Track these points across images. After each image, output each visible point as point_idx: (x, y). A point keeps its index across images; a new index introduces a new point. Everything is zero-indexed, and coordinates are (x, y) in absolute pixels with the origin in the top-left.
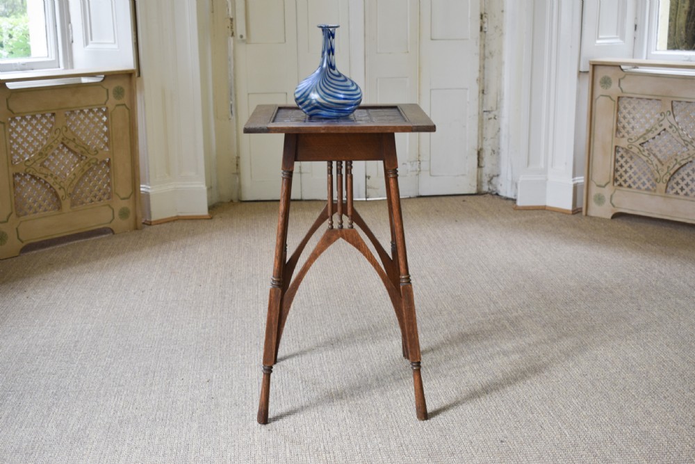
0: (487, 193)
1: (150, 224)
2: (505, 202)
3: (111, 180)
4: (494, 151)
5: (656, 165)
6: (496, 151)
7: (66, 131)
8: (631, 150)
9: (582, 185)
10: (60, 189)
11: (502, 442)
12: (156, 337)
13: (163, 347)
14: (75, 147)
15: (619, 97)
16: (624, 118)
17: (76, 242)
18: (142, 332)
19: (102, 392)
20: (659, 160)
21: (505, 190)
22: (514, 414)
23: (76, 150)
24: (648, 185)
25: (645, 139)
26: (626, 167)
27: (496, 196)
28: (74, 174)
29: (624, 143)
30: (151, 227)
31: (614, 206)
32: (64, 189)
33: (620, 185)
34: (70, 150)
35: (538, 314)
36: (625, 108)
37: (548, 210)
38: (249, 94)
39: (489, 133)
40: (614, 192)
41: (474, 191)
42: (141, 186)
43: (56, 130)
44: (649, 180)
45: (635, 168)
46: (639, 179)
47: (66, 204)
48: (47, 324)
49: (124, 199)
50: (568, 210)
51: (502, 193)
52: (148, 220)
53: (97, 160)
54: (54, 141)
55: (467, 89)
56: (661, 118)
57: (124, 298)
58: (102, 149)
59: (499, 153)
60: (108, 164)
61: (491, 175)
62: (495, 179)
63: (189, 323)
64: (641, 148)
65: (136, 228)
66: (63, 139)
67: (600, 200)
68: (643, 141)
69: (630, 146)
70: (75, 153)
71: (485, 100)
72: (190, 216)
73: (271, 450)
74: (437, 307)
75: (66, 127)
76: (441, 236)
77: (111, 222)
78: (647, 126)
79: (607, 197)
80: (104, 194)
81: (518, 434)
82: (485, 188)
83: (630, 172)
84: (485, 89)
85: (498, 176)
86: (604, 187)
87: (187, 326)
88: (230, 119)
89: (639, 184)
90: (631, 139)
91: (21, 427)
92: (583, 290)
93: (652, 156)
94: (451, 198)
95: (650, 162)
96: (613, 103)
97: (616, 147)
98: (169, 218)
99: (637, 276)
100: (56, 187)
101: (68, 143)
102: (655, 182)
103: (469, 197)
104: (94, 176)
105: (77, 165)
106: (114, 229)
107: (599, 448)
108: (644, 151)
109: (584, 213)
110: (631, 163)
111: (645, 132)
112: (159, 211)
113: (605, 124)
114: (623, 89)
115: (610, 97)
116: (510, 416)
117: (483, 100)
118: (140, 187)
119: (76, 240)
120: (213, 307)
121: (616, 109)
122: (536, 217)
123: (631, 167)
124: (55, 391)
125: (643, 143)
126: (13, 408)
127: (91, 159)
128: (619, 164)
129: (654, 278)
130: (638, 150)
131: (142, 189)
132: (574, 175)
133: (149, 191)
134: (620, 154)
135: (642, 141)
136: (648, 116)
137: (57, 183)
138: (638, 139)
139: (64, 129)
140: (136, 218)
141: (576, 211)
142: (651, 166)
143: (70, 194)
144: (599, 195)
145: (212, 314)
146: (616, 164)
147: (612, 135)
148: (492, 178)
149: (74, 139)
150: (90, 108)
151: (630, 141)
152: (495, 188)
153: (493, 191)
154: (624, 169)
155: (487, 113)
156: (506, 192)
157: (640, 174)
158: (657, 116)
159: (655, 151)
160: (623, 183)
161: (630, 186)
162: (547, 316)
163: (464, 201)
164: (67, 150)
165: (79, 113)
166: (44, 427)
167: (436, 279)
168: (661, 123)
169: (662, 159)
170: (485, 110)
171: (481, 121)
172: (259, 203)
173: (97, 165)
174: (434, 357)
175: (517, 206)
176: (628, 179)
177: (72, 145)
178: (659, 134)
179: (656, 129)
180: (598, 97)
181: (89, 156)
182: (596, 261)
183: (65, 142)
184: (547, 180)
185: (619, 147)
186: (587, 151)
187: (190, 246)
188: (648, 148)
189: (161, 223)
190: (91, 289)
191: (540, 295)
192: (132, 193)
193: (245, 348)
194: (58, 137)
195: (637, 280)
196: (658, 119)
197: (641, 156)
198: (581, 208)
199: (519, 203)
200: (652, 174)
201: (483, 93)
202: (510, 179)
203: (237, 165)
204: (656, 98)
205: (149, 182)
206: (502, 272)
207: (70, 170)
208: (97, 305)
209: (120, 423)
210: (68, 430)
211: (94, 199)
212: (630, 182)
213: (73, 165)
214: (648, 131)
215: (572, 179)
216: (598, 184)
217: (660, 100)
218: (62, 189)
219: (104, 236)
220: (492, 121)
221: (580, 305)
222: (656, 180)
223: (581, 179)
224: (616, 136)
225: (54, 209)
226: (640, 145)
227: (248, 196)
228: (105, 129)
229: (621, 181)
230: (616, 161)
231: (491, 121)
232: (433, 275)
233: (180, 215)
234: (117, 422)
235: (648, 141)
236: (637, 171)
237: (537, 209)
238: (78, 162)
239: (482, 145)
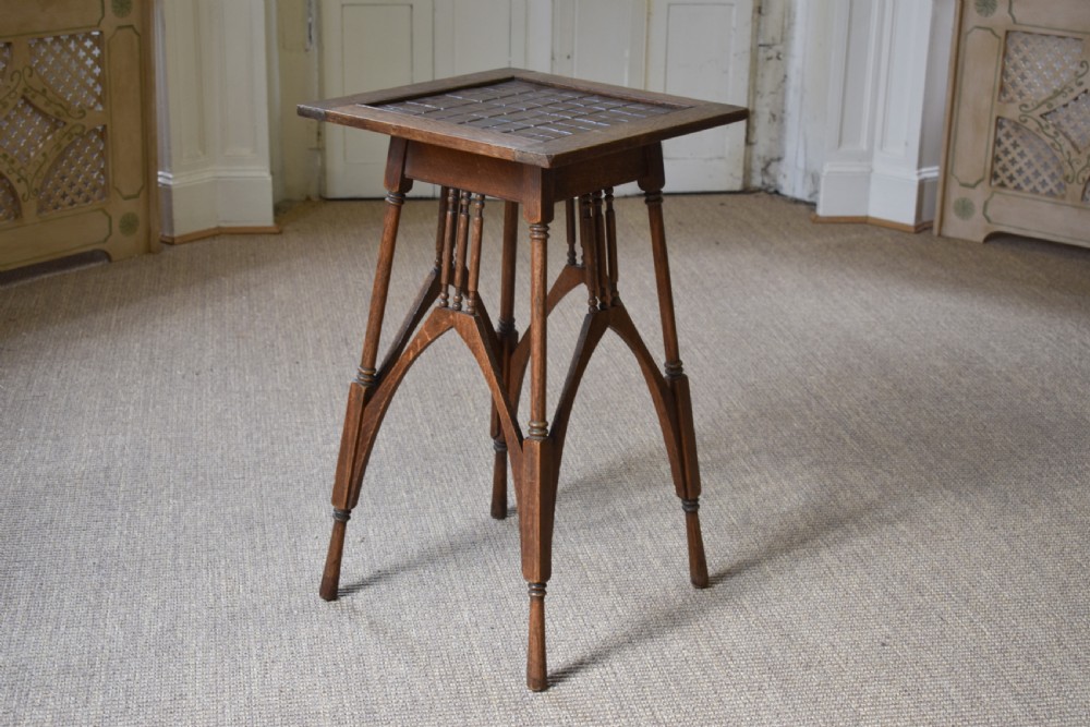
0: (759, 190)
1: (171, 242)
2: (794, 207)
3: (106, 164)
4: (774, 116)
5: (1069, 153)
6: (778, 116)
7: (31, 76)
8: (1026, 125)
9: (934, 182)
10: (19, 181)
11: (883, 645)
12: (246, 460)
13: (264, 478)
14: (47, 105)
15: (1007, 32)
16: (1015, 67)
17: (45, 276)
18: (219, 451)
19: (181, 561)
20: (1073, 144)
21: (793, 184)
22: (893, 596)
23: (47, 110)
24: (1051, 185)
25: (1050, 106)
26: (1014, 153)
27: (775, 195)
28: (44, 155)
29: (1013, 112)
30: (175, 248)
31: (989, 220)
32: (26, 181)
33: (1002, 185)
34: (37, 110)
35: (894, 418)
36: (1017, 50)
37: (871, 224)
38: (343, 6)
39: (768, 83)
40: (992, 195)
41: (737, 186)
42: (160, 173)
43: (14, 72)
44: (1053, 176)
45: (1030, 156)
46: (1037, 174)
47: (30, 208)
48: (42, 436)
49: (127, 198)
50: (908, 226)
51: (787, 190)
52: (167, 234)
53: (84, 127)
54: (9, 95)
55: (732, 5)
56: (1082, 71)
57: (167, 387)
58: (91, 108)
59: (782, 120)
60: (103, 135)
61: (768, 159)
62: (774, 165)
63: (298, 434)
64: (1043, 123)
65: (149, 250)
66: (25, 90)
67: (965, 209)
68: (1047, 110)
69: (1023, 118)
70: (45, 116)
71: (762, 27)
72: (241, 228)
73: (505, 663)
74: (720, 404)
75: (31, 69)
76: (697, 272)
77: (106, 240)
78: (1055, 85)
79: (978, 203)
80: (94, 190)
81: (906, 630)
82: (757, 181)
83: (1021, 163)
84: (764, 6)
85: (779, 159)
86: (974, 186)
87: (296, 439)
88: (307, 50)
89: (1036, 183)
90: (1026, 106)
91: (57, 628)
92: (960, 374)
93: (1061, 137)
94: (699, 198)
95: (1057, 147)
96: (997, 40)
97: (998, 118)
98: (204, 231)
99: (1047, 349)
100: (13, 178)
101: (33, 97)
102: (1063, 181)
103: (730, 197)
104: (77, 156)
105: (49, 138)
106: (110, 253)
107: (1042, 656)
108: (1047, 127)
109: (935, 231)
110: (1023, 147)
111: (1051, 94)
112: (187, 218)
113: (981, 77)
114: (1017, 19)
115: (993, 33)
116: (886, 599)
117: (759, 24)
118: (157, 176)
119: (45, 272)
120: (331, 404)
121: (1002, 52)
122: (854, 236)
123: (1022, 154)
124: (97, 561)
125: (1047, 114)
126: (32, 593)
127: (74, 127)
128: (1002, 148)
129: (1074, 355)
130: (1037, 126)
131: (160, 180)
132: (920, 165)
133: (171, 183)
134: (1004, 131)
135: (1044, 109)
136: (1057, 66)
137: (14, 171)
138: (1039, 106)
139: (27, 72)
140: (149, 232)
141: (922, 227)
142: (1059, 154)
143: (36, 190)
144: (964, 200)
145: (333, 416)
146: (997, 148)
147: (993, 97)
148: (768, 164)
149: (44, 91)
150: (72, 32)
151: (1024, 108)
152: (775, 180)
153: (770, 187)
154: (1010, 157)
155: (765, 48)
156: (794, 190)
157: (1038, 166)
158: (1074, 67)
159: (1067, 127)
160: (1007, 182)
161: (1018, 188)
162: (909, 423)
163: (722, 204)
164: (31, 110)
165: (53, 43)
166: (98, 626)
167: (707, 353)
168: (1080, 80)
169: (1077, 142)
170: (761, 42)
171: (754, 61)
172: (359, 203)
173: (83, 137)
174: (736, 495)
175: (817, 216)
176: (1015, 175)
177: (39, 101)
178: (1076, 99)
179: (1072, 90)
180: (972, 30)
181: (69, 121)
182: (972, 322)
183: (29, 96)
184: (872, 171)
185: (1003, 118)
186: (947, 123)
187: (256, 286)
188: (1055, 122)
189: (192, 241)
190: (102, 368)
191: (891, 384)
192: (142, 188)
193: (408, 479)
194: (18, 84)
195: (1047, 358)
196: (1076, 72)
197: (1042, 135)
198: (931, 222)
199: (821, 211)
200: (1060, 168)
201: (760, 12)
202: (801, 164)
203: (319, 134)
204: (1075, 35)
205: (170, 166)
206: (817, 341)
207: (36, 145)
208: (123, 399)
209: (233, 617)
210: (144, 631)
211: (76, 198)
212: (1019, 180)
213: (41, 137)
214: (1057, 93)
215: (917, 172)
216: (964, 181)
217: (1080, 40)
218: (23, 182)
219: (93, 265)
220: (773, 63)
221: (960, 403)
222: (1067, 178)
223: (932, 172)
224: (999, 100)
225: (8, 218)
226: (1041, 116)
227: (338, 189)
228: (97, 70)
229: (1003, 177)
230: (998, 142)
231: (771, 62)
232: (700, 346)
233: (223, 225)
234: (225, 615)
235: (1055, 111)
236: (1034, 160)
237: (853, 223)
238: (50, 132)
239: (754, 104)
